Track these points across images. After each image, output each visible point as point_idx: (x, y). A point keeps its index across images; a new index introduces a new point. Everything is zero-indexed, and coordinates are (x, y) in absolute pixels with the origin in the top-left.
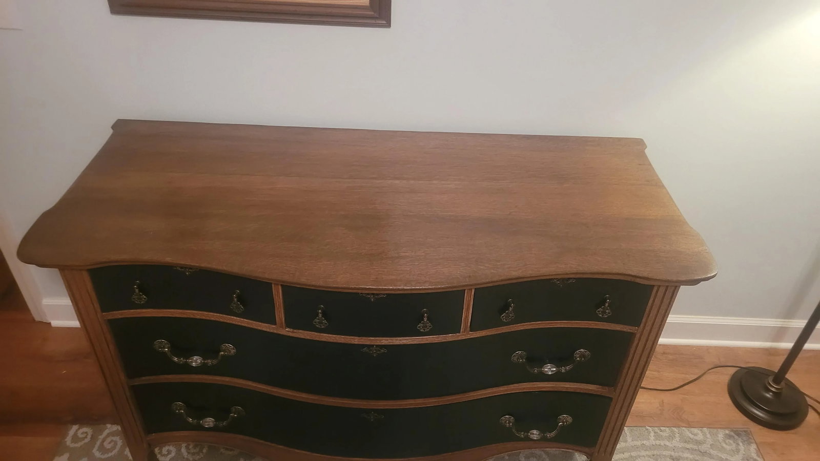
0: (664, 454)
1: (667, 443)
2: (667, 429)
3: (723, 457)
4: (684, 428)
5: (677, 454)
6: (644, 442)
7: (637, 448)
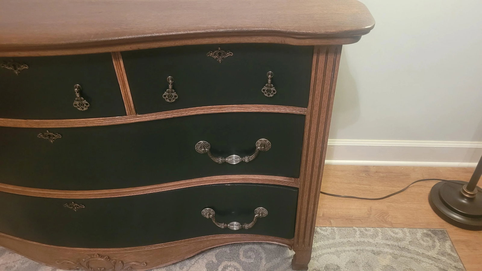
0: (367, 249)
1: (371, 240)
2: (372, 229)
3: (419, 251)
4: (387, 228)
5: (378, 249)
6: (351, 239)
7: (343, 244)
